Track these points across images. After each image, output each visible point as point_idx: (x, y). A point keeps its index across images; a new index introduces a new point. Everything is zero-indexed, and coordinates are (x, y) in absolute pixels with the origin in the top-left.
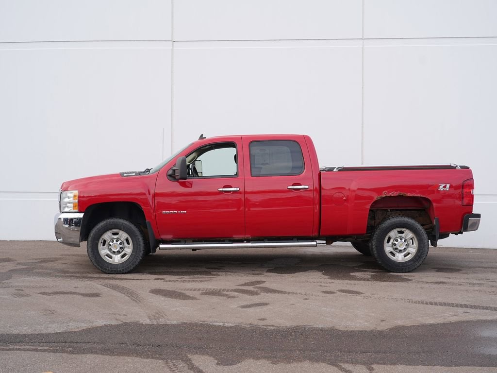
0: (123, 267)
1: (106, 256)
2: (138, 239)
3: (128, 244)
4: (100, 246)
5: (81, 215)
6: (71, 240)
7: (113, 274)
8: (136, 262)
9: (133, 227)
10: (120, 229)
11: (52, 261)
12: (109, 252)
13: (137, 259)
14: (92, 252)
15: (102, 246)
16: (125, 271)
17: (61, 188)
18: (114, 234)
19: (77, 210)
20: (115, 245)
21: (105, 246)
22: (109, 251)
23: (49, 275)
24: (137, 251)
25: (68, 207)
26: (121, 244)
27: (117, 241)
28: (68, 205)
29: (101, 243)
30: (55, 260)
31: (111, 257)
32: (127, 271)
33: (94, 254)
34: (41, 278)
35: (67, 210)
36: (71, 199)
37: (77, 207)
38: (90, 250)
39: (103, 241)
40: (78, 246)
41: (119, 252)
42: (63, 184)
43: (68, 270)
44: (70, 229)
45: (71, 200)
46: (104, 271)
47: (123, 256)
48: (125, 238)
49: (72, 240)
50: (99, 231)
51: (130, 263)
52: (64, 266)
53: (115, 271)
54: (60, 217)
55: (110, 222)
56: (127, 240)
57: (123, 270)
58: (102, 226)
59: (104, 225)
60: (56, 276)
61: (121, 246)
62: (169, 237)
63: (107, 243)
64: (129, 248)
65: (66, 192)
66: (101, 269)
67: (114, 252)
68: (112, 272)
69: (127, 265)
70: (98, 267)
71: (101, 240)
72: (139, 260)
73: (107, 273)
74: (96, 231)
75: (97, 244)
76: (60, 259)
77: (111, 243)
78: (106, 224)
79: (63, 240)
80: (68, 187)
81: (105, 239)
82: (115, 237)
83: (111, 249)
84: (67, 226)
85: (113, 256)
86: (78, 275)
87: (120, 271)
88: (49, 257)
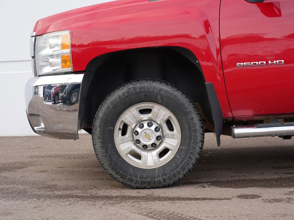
0: (166, 175)
1: (129, 156)
2: (192, 119)
3: (171, 128)
4: (118, 135)
5: (78, 78)
6: (58, 127)
7: (144, 188)
8: (188, 164)
9: (179, 96)
10: (156, 101)
11: (19, 168)
12: (134, 147)
13: (191, 158)
14: (102, 147)
15: (120, 135)
16: (168, 182)
17: (35, 31)
18: (143, 112)
19: (70, 69)
20: (148, 132)
21: (127, 135)
22: (135, 144)
23: (22, 194)
24: (190, 144)
25: (51, 65)
26: (157, 130)
27: (150, 125)
28: (51, 60)
29: (120, 129)
30: (22, 166)
31: (139, 157)
32: (171, 182)
33: (107, 152)
34: (12, 202)
35: (48, 69)
36: (56, 48)
37: (69, 63)
38: (98, 145)
39: (121, 127)
40: (75, 136)
41: (154, 146)
42: (38, 22)
43: (54, 183)
44: (55, 109)
45: (58, 50)
46: (129, 183)
47: (162, 154)
48: (166, 118)
49: (61, 126)
50: (114, 107)
51: (178, 166)
52: (43, 176)
53: (149, 182)
54: (35, 85)
55: (134, 89)
56: (169, 123)
57: (165, 180)
58: (119, 97)
59: (123, 94)
60: (39, 197)
61: (159, 134)
62: (247, 113)
63: (129, 130)
64: (173, 137)
65: (45, 36)
66: (122, 180)
67: (145, 147)
68: (143, 186)
69: (173, 170)
70: (116, 176)
71: (119, 125)
72: (193, 161)
73: (133, 188)
74: (108, 107)
75: (112, 132)
76: (31, 164)
77: (139, 130)
78: (128, 92)
79: (46, 128)
80: (48, 27)
81: (127, 122)
82: (145, 117)
83: (138, 142)
84: (50, 103)
85: (143, 153)
86: (79, 193)
87: (160, 182)
88: (11, 161)
